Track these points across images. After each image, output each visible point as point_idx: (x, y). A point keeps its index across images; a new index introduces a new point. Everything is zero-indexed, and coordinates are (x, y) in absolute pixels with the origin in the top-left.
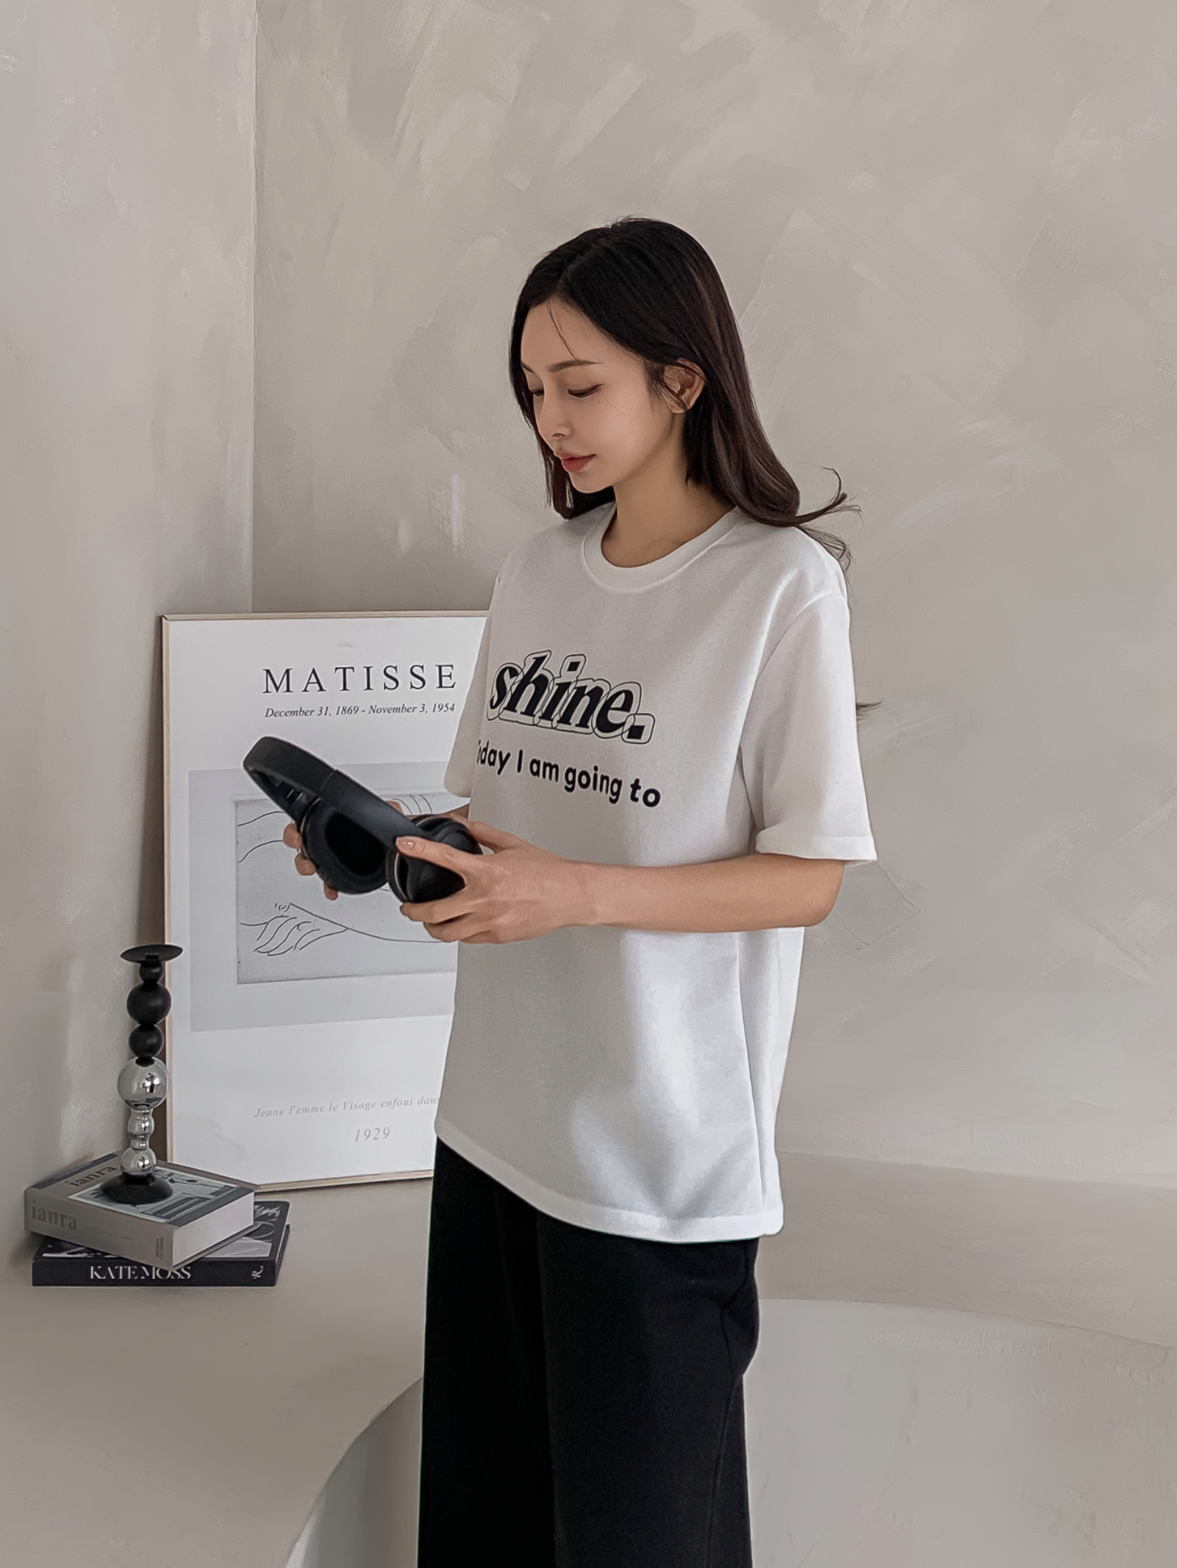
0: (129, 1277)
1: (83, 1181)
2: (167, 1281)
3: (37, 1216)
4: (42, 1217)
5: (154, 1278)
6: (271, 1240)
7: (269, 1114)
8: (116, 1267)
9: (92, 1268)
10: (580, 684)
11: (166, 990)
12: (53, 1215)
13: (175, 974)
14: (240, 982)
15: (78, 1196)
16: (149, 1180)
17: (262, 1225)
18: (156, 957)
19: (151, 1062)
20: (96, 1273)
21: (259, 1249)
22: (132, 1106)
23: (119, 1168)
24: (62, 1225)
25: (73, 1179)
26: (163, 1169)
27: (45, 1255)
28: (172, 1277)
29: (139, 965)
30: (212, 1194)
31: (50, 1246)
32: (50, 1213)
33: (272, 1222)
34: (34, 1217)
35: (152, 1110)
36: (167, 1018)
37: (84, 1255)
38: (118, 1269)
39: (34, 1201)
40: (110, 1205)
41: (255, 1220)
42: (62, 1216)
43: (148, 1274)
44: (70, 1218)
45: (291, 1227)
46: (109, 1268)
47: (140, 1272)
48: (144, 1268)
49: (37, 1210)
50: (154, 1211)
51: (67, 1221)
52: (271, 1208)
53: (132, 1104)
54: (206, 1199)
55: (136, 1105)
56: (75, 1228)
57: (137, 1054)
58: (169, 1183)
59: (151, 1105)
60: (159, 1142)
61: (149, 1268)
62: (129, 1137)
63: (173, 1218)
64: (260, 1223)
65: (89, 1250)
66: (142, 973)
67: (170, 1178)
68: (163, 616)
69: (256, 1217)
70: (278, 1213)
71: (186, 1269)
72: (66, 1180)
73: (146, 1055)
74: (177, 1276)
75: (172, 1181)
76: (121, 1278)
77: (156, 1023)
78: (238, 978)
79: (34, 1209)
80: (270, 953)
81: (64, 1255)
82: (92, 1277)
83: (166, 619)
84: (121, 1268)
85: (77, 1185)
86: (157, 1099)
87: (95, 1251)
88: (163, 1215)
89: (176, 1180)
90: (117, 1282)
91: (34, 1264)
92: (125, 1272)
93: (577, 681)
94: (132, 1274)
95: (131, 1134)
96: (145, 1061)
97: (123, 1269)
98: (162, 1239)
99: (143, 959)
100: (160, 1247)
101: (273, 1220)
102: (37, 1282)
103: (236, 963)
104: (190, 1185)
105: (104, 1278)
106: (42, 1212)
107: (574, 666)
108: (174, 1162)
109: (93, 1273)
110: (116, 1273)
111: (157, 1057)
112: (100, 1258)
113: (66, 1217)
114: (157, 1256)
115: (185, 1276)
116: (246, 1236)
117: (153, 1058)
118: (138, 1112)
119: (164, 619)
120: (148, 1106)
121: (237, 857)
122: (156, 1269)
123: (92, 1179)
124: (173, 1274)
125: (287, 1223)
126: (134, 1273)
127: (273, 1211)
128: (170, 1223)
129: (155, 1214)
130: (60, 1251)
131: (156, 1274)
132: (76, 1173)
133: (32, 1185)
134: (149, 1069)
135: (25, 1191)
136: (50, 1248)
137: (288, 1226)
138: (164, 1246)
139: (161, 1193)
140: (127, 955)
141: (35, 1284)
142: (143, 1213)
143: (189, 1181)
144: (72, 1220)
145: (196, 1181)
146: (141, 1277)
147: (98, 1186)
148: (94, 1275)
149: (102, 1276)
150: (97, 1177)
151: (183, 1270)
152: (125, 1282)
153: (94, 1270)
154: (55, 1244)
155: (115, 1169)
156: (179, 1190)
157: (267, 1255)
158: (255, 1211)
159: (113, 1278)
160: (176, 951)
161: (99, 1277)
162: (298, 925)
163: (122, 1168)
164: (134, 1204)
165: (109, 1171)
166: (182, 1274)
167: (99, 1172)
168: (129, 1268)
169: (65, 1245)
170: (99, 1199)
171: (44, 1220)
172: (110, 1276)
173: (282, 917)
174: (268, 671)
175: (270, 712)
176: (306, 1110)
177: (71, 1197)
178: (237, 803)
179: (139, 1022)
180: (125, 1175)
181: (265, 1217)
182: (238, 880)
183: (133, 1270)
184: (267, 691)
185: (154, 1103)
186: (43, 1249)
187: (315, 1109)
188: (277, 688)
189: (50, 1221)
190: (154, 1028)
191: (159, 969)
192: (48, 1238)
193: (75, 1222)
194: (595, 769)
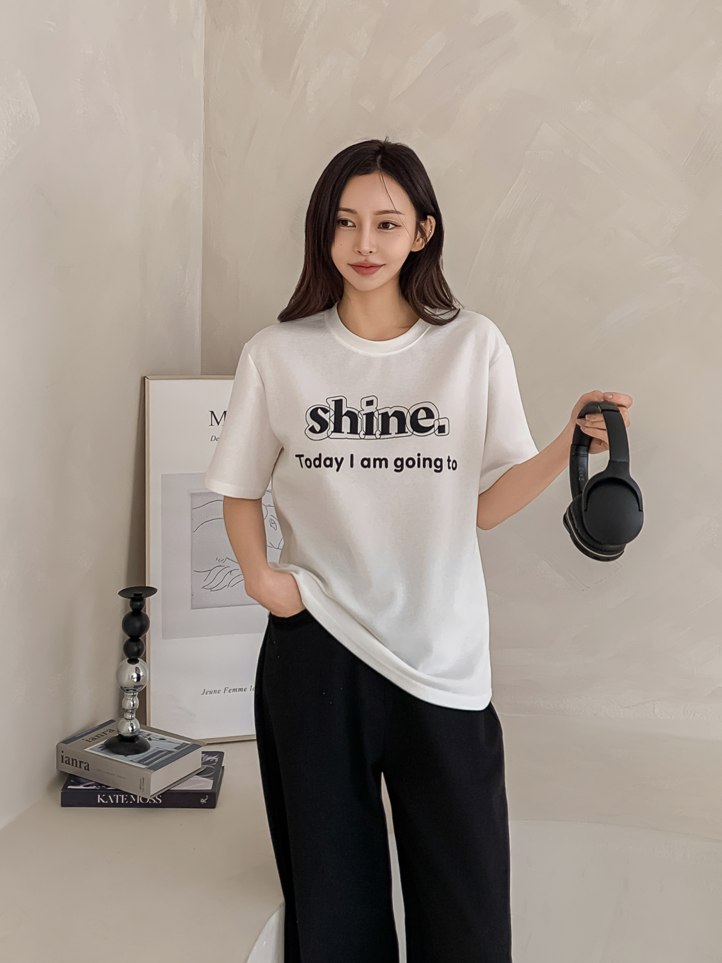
0: (123, 802)
1: (94, 739)
2: (146, 804)
3: (64, 762)
4: (67, 762)
5: (138, 802)
6: (212, 778)
7: (211, 693)
8: (114, 796)
9: (99, 796)
11: (146, 616)
12: (75, 761)
13: (153, 607)
14: (192, 608)
15: (90, 749)
16: (136, 739)
17: (207, 767)
18: (141, 595)
19: (136, 661)
20: (101, 799)
21: (206, 784)
22: (123, 691)
23: (116, 730)
24: (80, 767)
25: (87, 737)
26: (144, 731)
27: (69, 787)
28: (150, 802)
29: (129, 600)
30: (175, 748)
31: (72, 781)
32: (73, 760)
33: (213, 766)
34: (62, 762)
35: (137, 693)
36: (147, 634)
37: (94, 787)
38: (116, 797)
39: (63, 752)
40: (111, 756)
41: (202, 764)
42: (80, 762)
43: (134, 800)
44: (85, 763)
45: (225, 767)
46: (110, 796)
47: (129, 799)
48: (132, 796)
49: (64, 757)
50: (138, 760)
51: (83, 765)
52: (213, 756)
53: (125, 689)
54: (171, 752)
55: (128, 690)
56: (88, 769)
57: (128, 656)
58: (148, 741)
59: (137, 690)
60: (142, 713)
61: (135, 796)
62: (121, 712)
63: (151, 765)
64: (206, 766)
65: (97, 784)
66: (131, 605)
67: (148, 737)
68: (145, 377)
69: (203, 762)
70: (217, 759)
71: (158, 797)
72: (83, 738)
73: (134, 657)
74: (153, 801)
75: (150, 739)
76: (117, 802)
77: (140, 636)
78: (192, 605)
79: (62, 756)
80: (212, 590)
81: (81, 787)
82: (99, 802)
83: (148, 378)
85: (90, 741)
86: (141, 686)
87: (102, 785)
88: (145, 763)
89: (152, 739)
90: (115, 805)
91: (62, 793)
92: (120, 798)
93: (378, 410)
94: (124, 800)
95: (124, 709)
96: (133, 661)
97: (119, 797)
98: (143, 779)
99: (133, 596)
100: (142, 783)
101: (215, 764)
102: (65, 804)
103: (191, 595)
104: (162, 742)
105: (107, 802)
106: (67, 759)
107: (370, 403)
108: (151, 726)
109: (99, 799)
110: (114, 799)
111: (141, 658)
112: (103, 789)
113: (83, 762)
114: (140, 789)
115: (158, 801)
116: (197, 774)
117: (139, 659)
118: (128, 694)
119: (146, 378)
120: (135, 690)
121: (192, 529)
122: (140, 797)
123: (99, 737)
124: (150, 800)
125: (223, 766)
126: (125, 799)
127: (214, 758)
128: (149, 768)
129: (139, 762)
130: (79, 784)
131: (139, 800)
132: (90, 733)
133: (62, 740)
134: (137, 665)
135: (57, 746)
136: (72, 782)
137: (223, 767)
138: (144, 783)
139: (144, 747)
140: (122, 593)
141: (62, 806)
142: (131, 761)
143: (160, 739)
144: (87, 764)
145: (165, 739)
146: (130, 802)
147: (103, 742)
148: (100, 801)
149: (105, 801)
150: (103, 736)
151: (156, 797)
152: (120, 805)
153: (100, 797)
154: (77, 780)
155: (113, 731)
156: (155, 745)
157: (210, 788)
158: (202, 758)
159: (112, 802)
160: (153, 591)
161: (103, 802)
162: (231, 571)
163: (118, 731)
164: (126, 755)
165: (110, 732)
166: (156, 799)
167: (104, 733)
168: (123, 796)
169: (83, 781)
170: (103, 751)
171: (69, 764)
172: (110, 801)
173: (220, 566)
174: (212, 412)
175: (214, 438)
176: (235, 690)
177: (86, 750)
178: (192, 495)
179: (130, 636)
180: (120, 735)
181: (209, 762)
182: (192, 543)
183: (125, 797)
184: (212, 425)
185: (139, 688)
186: (68, 783)
187: (241, 690)
188: (218, 423)
189: (73, 765)
190: (139, 640)
191: (142, 603)
192: (71, 776)
193: (88, 765)
194: (419, 455)
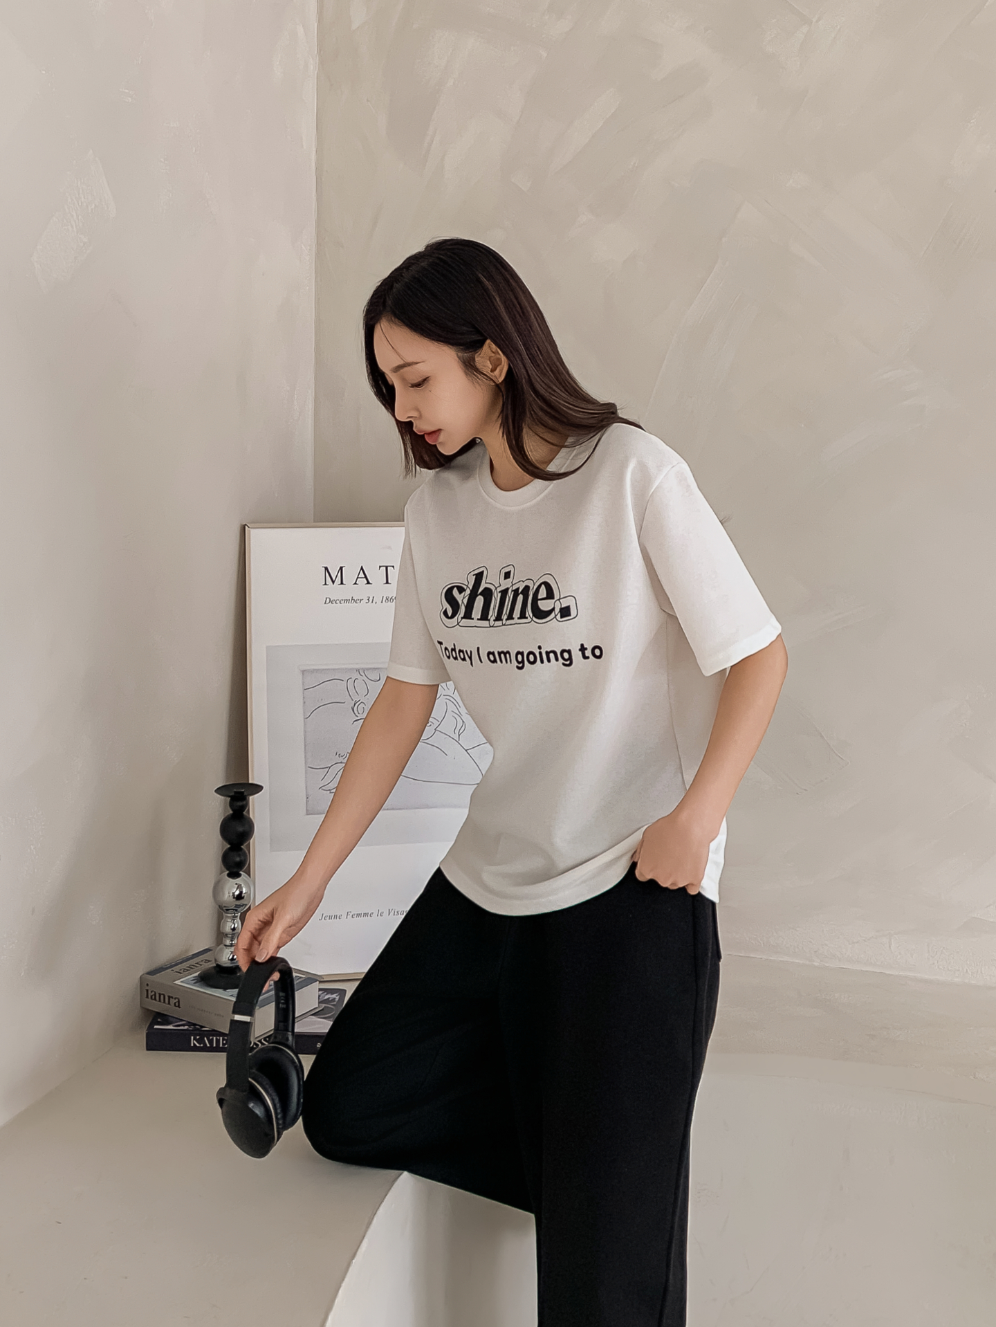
0: (221, 1046)
1: (185, 970)
3: (150, 997)
4: (153, 997)
7: (330, 918)
8: (211, 1038)
9: (192, 1037)
10: (515, 588)
11: (250, 819)
12: (162, 996)
13: (257, 807)
14: (308, 813)
15: (182, 982)
17: (325, 1007)
18: (243, 793)
19: (238, 875)
20: (195, 1042)
22: (222, 911)
23: (214, 961)
24: (169, 1003)
25: (177, 968)
27: (156, 1027)
29: (229, 799)
31: (159, 1020)
32: (160, 995)
33: (333, 1004)
34: (147, 997)
35: (239, 914)
36: (251, 841)
37: (186, 1027)
38: (213, 1039)
39: (148, 985)
40: (207, 990)
41: (319, 1003)
42: (169, 997)
44: (175, 998)
46: (205, 1039)
49: (149, 992)
51: (173, 1001)
52: (332, 994)
53: (225, 909)
55: (227, 910)
56: (179, 1006)
57: (228, 869)
59: (239, 909)
62: (220, 936)
64: (324, 1005)
65: (190, 1024)
66: (231, 805)
68: (245, 525)
69: (320, 1000)
70: (338, 998)
71: (265, 1039)
72: (172, 969)
73: (235, 870)
76: (214, 1045)
77: (242, 845)
78: (307, 810)
79: (147, 991)
81: (170, 1027)
82: (192, 1045)
83: (249, 527)
84: (215, 1038)
85: (181, 973)
86: (243, 905)
87: (195, 1025)
90: (211, 1050)
91: (147, 1034)
92: (218, 1041)
93: (513, 585)
94: (223, 1043)
95: (223, 933)
96: (234, 875)
97: (216, 1039)
99: (233, 794)
101: (335, 1003)
102: (150, 1047)
103: (305, 798)
105: (202, 1046)
106: (153, 993)
107: (507, 575)
109: (193, 1042)
110: (211, 1042)
111: (243, 872)
112: (197, 1030)
113: (172, 997)
116: (312, 1015)
117: (241, 872)
118: (229, 915)
119: (246, 527)
120: (236, 910)
121: (304, 715)
123: (193, 968)
124: (255, 1044)
127: (334, 996)
130: (169, 1024)
132: (181, 963)
133: (148, 971)
134: (238, 880)
135: (141, 977)
136: (159, 1022)
140: (219, 791)
141: (148, 1049)
142: (232, 996)
144: (177, 1000)
147: (197, 974)
148: (194, 1044)
149: (200, 1044)
150: (196, 967)
151: (263, 1041)
152: (218, 1050)
153: (194, 1039)
154: (165, 1019)
155: (209, 961)
158: (319, 996)
159: (208, 1045)
160: (257, 788)
161: (198, 1045)
163: (216, 960)
164: (225, 989)
165: (205, 963)
166: (262, 1044)
167: (197, 963)
168: (221, 1038)
169: (171, 1019)
170: (197, 984)
171: (155, 999)
172: (206, 1045)
173: (341, 763)
174: (326, 569)
175: (328, 600)
176: (358, 915)
177: (176, 982)
178: (303, 672)
179: (230, 844)
180: (218, 966)
181: (327, 1001)
182: (305, 732)
183: (223, 1040)
184: (325, 584)
185: (242, 908)
186: (155, 1022)
187: (365, 914)
188: (333, 582)
189: (160, 1001)
190: (241, 849)
191: (244, 803)
192: (159, 1015)
193: (179, 1002)
194: (540, 648)
